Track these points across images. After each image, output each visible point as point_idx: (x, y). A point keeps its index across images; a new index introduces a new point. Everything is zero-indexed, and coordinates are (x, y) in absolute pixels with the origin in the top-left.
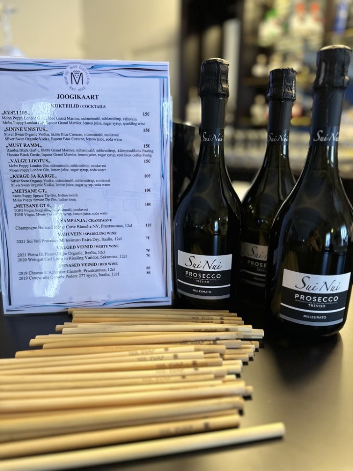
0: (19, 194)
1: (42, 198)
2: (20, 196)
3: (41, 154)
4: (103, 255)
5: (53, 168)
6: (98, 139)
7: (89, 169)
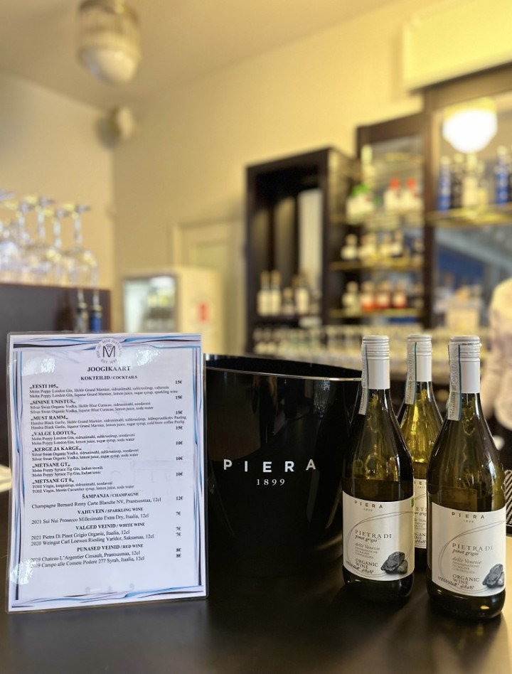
0: (40, 468)
1: (64, 472)
2: (40, 471)
3: (66, 426)
4: (127, 536)
5: (78, 440)
6: (128, 409)
7: (116, 439)
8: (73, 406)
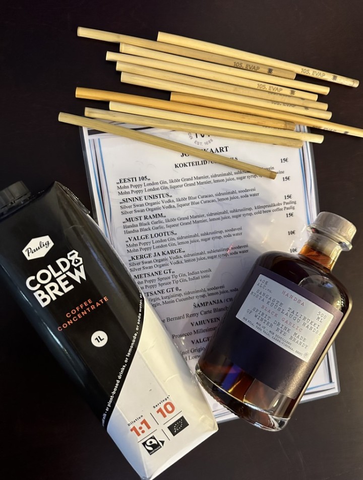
0: (141, 280)
1: (169, 281)
2: (142, 283)
3: (165, 226)
5: (180, 241)
6: (231, 198)
7: (222, 235)
8: (169, 201)
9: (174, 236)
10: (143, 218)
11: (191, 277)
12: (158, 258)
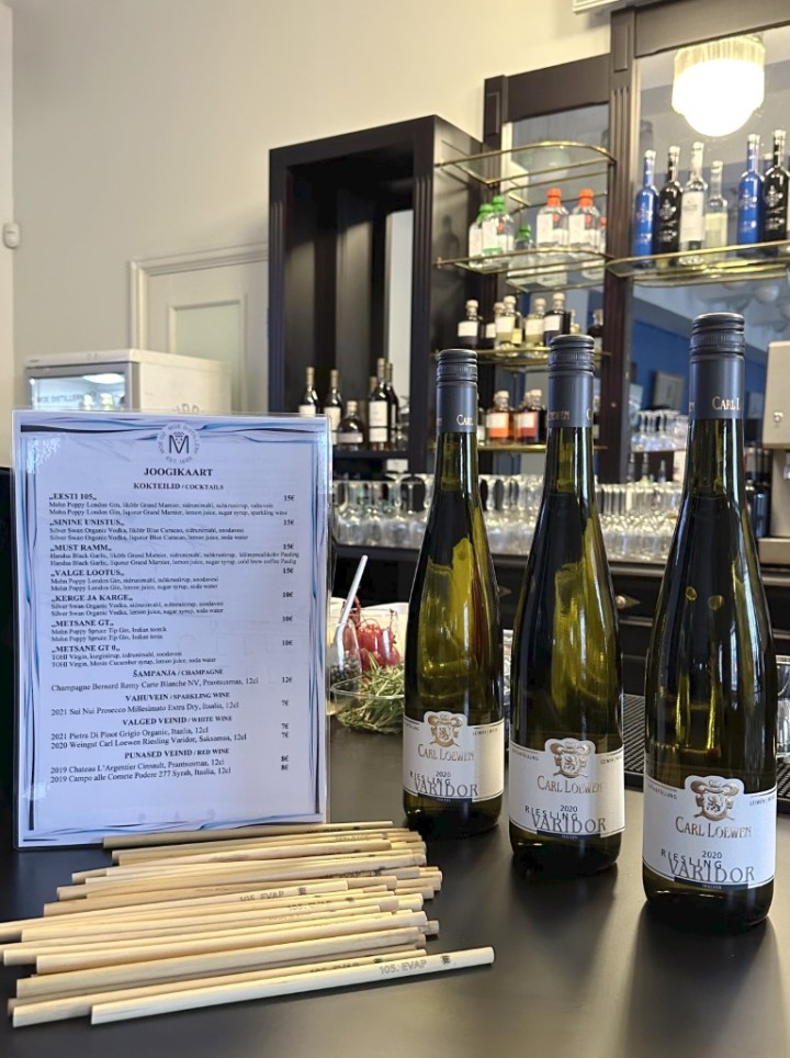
0: (64, 628)
1: (103, 635)
2: (65, 632)
3: (108, 562)
4: (204, 735)
5: (127, 584)
6: (208, 538)
7: (189, 585)
8: (120, 530)
9: (119, 577)
10: (79, 548)
11: (137, 634)
12: (93, 602)
